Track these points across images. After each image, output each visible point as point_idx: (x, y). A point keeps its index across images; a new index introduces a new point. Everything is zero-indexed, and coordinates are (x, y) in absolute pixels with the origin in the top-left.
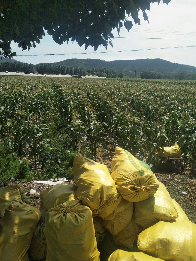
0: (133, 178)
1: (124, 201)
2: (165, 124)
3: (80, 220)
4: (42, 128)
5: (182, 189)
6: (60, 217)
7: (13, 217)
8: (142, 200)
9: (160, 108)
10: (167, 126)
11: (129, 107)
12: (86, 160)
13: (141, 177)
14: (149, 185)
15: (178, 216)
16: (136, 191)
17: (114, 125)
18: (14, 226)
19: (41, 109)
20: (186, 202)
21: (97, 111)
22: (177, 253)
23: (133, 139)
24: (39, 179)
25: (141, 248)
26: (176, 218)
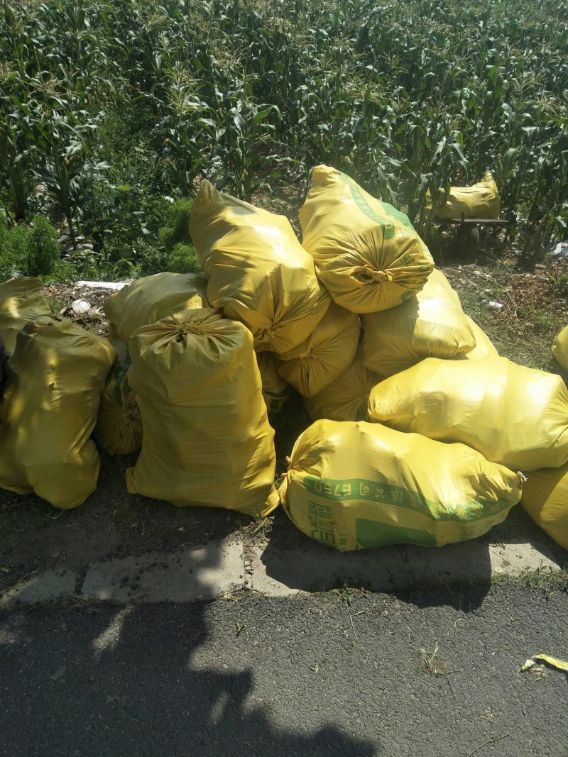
0: (363, 248)
1: (336, 312)
2: (463, 114)
3: (223, 350)
4: (77, 126)
5: (492, 297)
6: (169, 344)
7: (42, 349)
8: (383, 307)
9: (454, 60)
10: (468, 120)
11: (354, 56)
12: (228, 202)
13: (387, 243)
14: (407, 264)
15: (475, 346)
16: (370, 281)
17: (304, 118)
18: (48, 373)
19: (64, 60)
20: (497, 325)
21: (249, 66)
22: (465, 422)
23: (363, 163)
24: (91, 277)
25: (377, 415)
26: (470, 351)
